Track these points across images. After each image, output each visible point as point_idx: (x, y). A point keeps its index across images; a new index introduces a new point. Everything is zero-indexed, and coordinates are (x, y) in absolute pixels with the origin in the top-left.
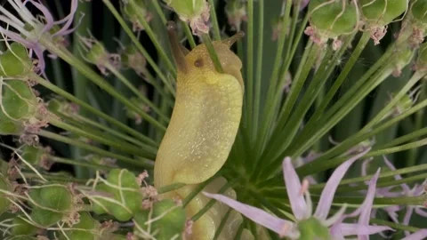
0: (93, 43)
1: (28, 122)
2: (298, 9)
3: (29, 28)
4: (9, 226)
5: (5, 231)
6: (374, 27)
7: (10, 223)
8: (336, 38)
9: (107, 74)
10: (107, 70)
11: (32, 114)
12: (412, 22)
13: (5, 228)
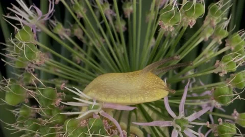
0: (57, 24)
1: (35, 62)
2: (158, 8)
3: (31, 18)
4: (18, 112)
5: (16, 115)
6: (190, 20)
7: (18, 111)
8: (172, 26)
9: (64, 39)
10: (64, 37)
11: (37, 58)
12: (210, 16)
13: (16, 113)
